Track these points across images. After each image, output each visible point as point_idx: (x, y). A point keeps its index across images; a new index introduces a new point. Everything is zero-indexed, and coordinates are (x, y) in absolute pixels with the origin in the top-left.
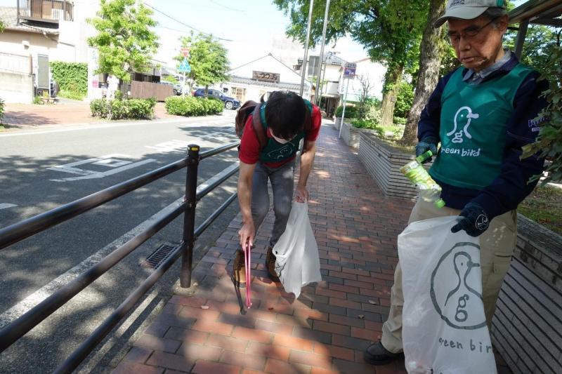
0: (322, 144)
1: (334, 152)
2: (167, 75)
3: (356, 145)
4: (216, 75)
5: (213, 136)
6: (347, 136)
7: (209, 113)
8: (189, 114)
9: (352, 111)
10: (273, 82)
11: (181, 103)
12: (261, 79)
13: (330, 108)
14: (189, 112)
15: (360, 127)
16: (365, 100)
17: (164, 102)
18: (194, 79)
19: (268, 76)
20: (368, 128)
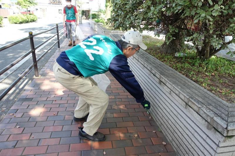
0: (84, 30)
1: (88, 33)
2: (4, 4)
3: (97, 30)
4: (31, 3)
5: (35, 31)
6: (93, 27)
7: (31, 22)
8: (21, 23)
9: (95, 16)
10: (59, 4)
11: (16, 18)
12: (53, 3)
13: (87, 15)
14: (21, 22)
15: (98, 22)
16: (100, 11)
17: (6, 18)
18: (20, 5)
19: (56, 2)
20: (101, 22)
